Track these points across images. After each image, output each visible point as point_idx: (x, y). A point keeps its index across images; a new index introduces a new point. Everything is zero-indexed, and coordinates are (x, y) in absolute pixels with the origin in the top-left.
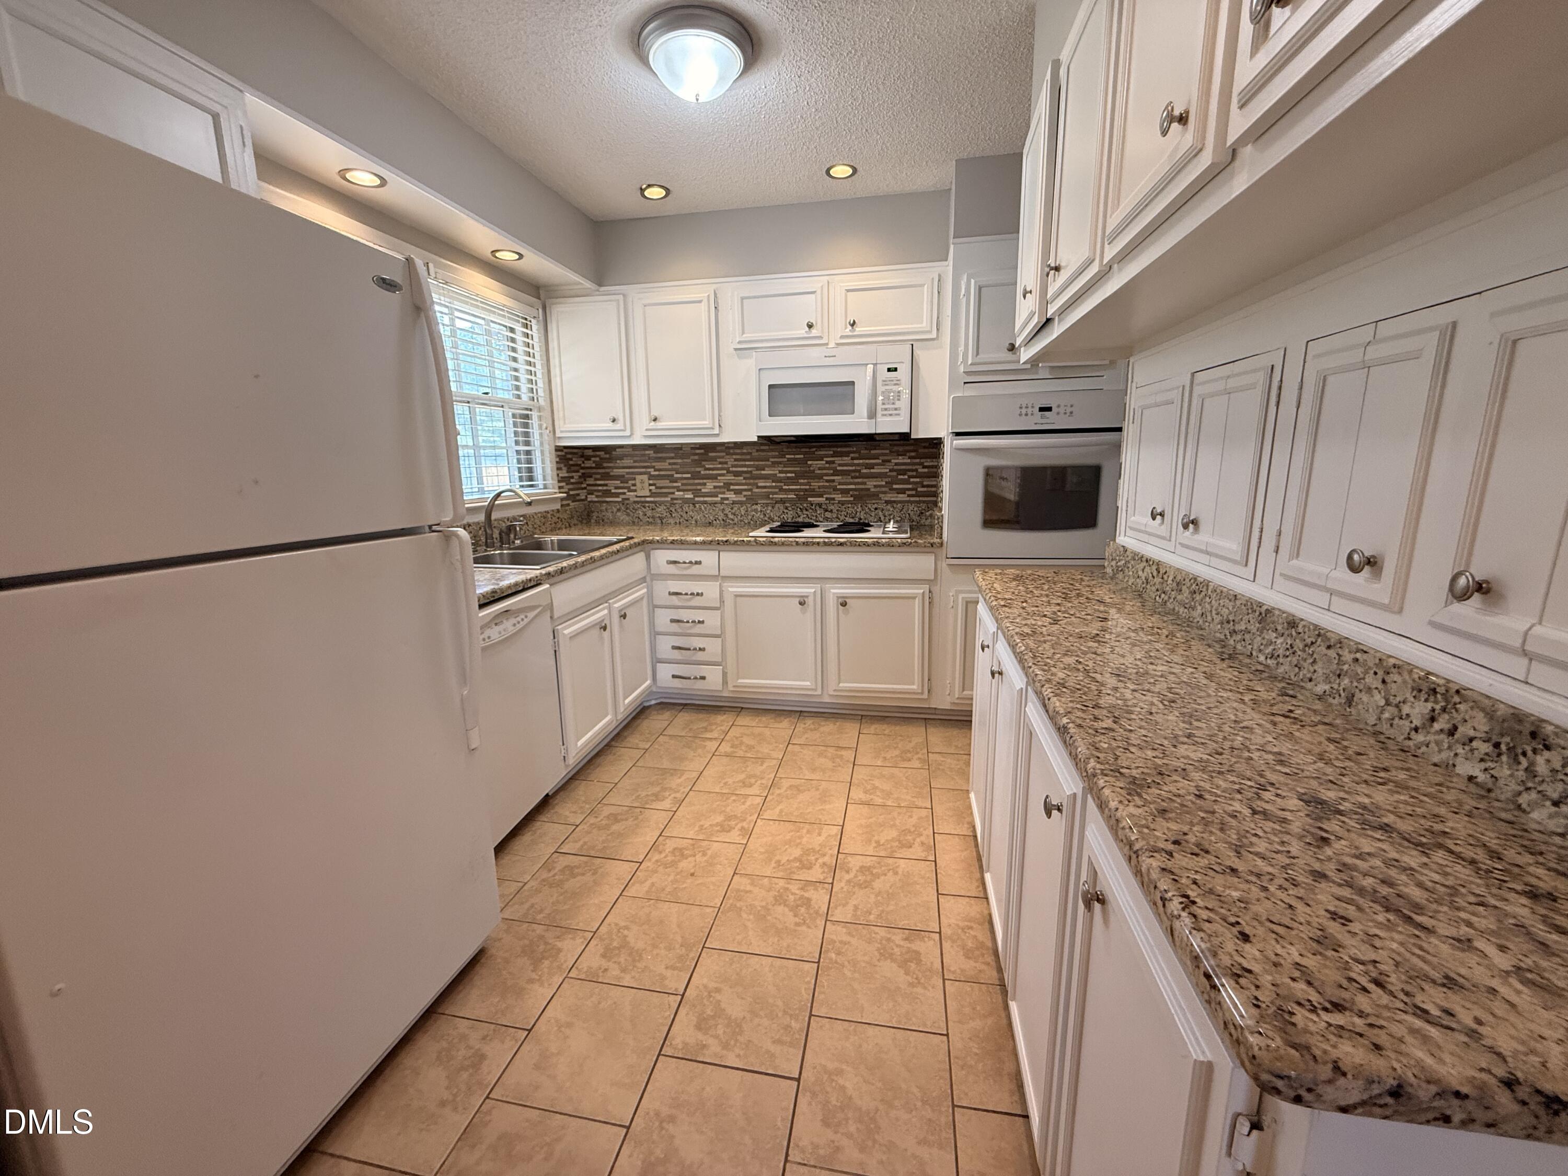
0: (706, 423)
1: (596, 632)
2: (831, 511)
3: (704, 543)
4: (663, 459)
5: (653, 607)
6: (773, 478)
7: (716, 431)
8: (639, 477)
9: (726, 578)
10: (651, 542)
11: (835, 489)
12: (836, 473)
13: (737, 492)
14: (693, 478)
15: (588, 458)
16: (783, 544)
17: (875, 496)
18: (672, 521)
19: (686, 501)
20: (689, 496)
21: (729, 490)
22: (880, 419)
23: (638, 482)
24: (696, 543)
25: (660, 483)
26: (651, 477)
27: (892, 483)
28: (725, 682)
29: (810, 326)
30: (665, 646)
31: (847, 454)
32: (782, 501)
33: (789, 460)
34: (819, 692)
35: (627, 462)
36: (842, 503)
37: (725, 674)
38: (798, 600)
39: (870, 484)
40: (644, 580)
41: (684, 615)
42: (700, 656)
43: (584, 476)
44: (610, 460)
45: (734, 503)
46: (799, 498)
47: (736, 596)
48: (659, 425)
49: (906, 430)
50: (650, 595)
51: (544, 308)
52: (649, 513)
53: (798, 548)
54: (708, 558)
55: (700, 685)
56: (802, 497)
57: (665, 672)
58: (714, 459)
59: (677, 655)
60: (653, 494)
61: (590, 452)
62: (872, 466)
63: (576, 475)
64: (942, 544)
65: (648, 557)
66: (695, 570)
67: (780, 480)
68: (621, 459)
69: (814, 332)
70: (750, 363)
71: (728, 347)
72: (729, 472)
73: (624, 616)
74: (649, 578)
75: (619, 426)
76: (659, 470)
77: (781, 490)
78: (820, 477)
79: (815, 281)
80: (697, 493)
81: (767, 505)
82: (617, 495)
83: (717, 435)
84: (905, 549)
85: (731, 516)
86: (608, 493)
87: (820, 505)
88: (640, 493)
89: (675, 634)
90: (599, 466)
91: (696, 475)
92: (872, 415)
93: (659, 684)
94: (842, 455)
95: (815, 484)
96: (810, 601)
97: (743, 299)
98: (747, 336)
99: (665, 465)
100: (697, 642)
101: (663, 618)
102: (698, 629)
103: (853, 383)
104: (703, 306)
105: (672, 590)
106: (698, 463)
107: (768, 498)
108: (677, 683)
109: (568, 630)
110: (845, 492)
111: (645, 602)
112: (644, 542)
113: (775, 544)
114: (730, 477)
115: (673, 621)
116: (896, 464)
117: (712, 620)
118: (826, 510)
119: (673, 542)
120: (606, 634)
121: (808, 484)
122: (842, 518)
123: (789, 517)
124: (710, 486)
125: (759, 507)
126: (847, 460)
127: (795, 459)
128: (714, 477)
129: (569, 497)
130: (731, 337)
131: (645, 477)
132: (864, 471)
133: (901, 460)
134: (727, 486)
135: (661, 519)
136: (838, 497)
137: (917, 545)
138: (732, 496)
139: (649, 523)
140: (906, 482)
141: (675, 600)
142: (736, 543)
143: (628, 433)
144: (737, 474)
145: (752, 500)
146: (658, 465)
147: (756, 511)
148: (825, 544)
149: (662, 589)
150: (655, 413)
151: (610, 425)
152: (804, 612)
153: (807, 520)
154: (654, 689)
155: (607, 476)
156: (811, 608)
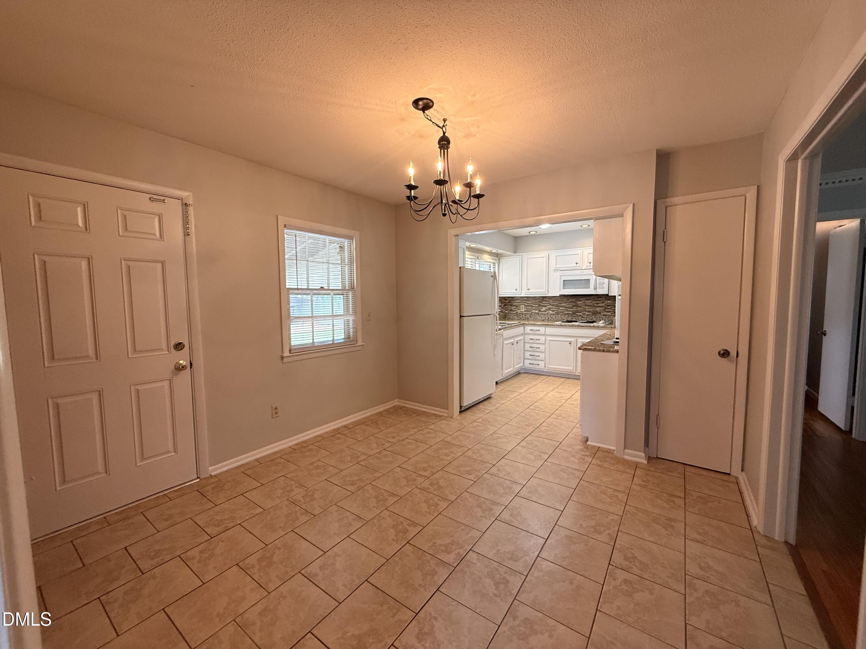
0: (544, 290)
1: (511, 345)
2: (584, 318)
3: (541, 325)
4: (530, 300)
5: (525, 343)
6: (565, 307)
7: (547, 293)
8: (521, 306)
9: (547, 335)
10: (526, 324)
11: (586, 311)
12: (586, 305)
13: (553, 311)
14: (539, 306)
15: (506, 300)
16: (565, 326)
17: (600, 313)
18: (531, 319)
19: (535, 313)
20: (537, 312)
21: (550, 310)
22: (598, 290)
23: (521, 307)
24: (538, 325)
25: (528, 308)
26: (525, 306)
27: (606, 309)
28: (545, 366)
29: (577, 263)
30: (527, 354)
31: (590, 300)
32: (568, 314)
33: (570, 301)
34: (575, 371)
35: (518, 301)
36: (588, 315)
37: (545, 364)
38: (568, 342)
39: (598, 309)
40: (522, 334)
41: (533, 345)
42: (538, 358)
43: (505, 305)
44: (512, 300)
45: (551, 314)
46: (573, 313)
47: (550, 340)
48: (529, 291)
49: (607, 293)
50: (524, 339)
51: (499, 260)
52: (524, 316)
53: (569, 327)
54: (542, 329)
55: (537, 366)
56: (574, 313)
57: (527, 362)
58: (546, 301)
59: (531, 357)
60: (525, 311)
61: (507, 298)
62: (598, 304)
63: (503, 305)
64: (615, 327)
65: (524, 328)
66: (538, 332)
67: (567, 307)
68: (516, 300)
69: (578, 265)
70: (559, 273)
71: (551, 269)
72: (550, 304)
73: (517, 343)
74: (524, 334)
75: (518, 291)
76: (528, 304)
77: (567, 310)
78: (581, 307)
79: (579, 251)
80: (540, 311)
81: (562, 315)
82: (514, 311)
83: (547, 294)
84: (603, 328)
85: (550, 318)
86: (512, 310)
87: (580, 316)
88: (521, 311)
89: (531, 351)
90: (509, 302)
91: (540, 305)
92: (595, 289)
93: (525, 366)
94: (588, 300)
95: (579, 309)
96: (573, 343)
97: (556, 256)
98: (557, 266)
99: (530, 302)
100: (537, 354)
101: (527, 346)
102: (538, 350)
103: (589, 280)
104: (545, 258)
105: (531, 338)
106: (540, 302)
107: (563, 313)
108: (531, 366)
109: (506, 342)
110: (588, 311)
111: (522, 341)
112: (523, 324)
113: (562, 326)
114: (551, 306)
115: (530, 347)
116: (607, 303)
117: (542, 347)
118: (582, 317)
119: (532, 324)
120: (513, 346)
121: (577, 309)
122: (588, 320)
123: (570, 319)
124: (544, 309)
125: (560, 316)
126: (590, 301)
127: (572, 301)
128: (545, 306)
129: (501, 311)
130: (553, 266)
131: (523, 306)
132: (596, 305)
133: (608, 302)
134: (549, 309)
135: (528, 318)
136: (587, 313)
137: (607, 327)
138: (551, 312)
139: (524, 320)
140: (611, 309)
141: (531, 341)
142: (550, 325)
143: (520, 293)
144: (553, 305)
145: (558, 313)
146: (528, 302)
147: (559, 317)
148: (578, 326)
149: (528, 338)
150: (528, 288)
151: (515, 291)
152: (571, 346)
153: (575, 320)
154: (523, 368)
155: (511, 305)
156: (573, 344)
